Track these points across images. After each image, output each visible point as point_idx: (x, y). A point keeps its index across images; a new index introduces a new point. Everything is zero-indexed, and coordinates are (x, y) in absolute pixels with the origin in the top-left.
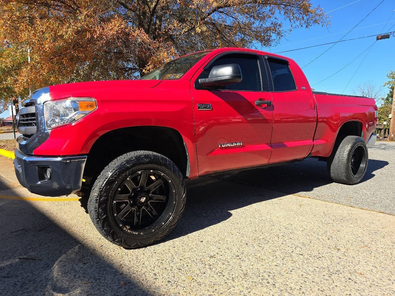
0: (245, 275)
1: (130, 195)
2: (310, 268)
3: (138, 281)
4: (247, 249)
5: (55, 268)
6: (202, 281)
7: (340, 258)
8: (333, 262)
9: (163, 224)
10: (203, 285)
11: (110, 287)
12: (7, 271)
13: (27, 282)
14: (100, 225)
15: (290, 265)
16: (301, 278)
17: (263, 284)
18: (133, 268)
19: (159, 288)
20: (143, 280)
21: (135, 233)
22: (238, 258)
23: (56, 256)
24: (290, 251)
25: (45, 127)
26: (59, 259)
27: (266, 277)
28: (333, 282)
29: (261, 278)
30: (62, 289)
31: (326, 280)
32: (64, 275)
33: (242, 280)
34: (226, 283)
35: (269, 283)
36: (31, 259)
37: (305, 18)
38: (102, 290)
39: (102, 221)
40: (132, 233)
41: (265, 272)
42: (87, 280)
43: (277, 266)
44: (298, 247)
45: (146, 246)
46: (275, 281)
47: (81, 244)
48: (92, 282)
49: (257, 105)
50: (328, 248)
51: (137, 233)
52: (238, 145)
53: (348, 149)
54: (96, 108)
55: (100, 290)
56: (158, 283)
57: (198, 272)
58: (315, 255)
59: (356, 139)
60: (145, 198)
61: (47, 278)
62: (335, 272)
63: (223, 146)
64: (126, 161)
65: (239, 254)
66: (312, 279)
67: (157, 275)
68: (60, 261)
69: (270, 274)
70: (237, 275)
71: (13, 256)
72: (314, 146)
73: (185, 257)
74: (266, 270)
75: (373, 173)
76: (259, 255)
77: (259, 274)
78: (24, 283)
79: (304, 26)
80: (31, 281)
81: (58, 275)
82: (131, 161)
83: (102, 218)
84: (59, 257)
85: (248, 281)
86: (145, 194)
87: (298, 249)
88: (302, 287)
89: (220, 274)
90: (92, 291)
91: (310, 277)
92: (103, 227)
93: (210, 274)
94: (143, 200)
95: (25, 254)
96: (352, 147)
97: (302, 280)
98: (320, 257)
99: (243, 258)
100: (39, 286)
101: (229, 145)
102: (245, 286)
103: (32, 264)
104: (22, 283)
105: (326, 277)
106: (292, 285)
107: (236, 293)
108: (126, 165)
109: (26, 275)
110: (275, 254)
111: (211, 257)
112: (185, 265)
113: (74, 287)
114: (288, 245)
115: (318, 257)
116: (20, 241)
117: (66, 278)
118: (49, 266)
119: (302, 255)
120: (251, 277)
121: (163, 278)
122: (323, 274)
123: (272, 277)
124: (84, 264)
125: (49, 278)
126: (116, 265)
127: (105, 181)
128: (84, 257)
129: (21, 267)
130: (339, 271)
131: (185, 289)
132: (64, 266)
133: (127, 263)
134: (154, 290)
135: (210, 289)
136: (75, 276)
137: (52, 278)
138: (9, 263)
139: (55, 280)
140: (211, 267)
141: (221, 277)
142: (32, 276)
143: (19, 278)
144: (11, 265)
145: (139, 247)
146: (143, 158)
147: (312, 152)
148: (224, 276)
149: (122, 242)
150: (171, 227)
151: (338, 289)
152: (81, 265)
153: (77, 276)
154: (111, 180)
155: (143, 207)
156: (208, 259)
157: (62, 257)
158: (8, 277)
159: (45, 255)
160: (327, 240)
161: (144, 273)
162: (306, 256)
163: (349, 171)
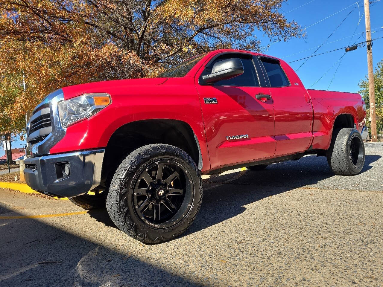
0: (280, 253)
1: (148, 189)
2: (343, 241)
3: (170, 269)
4: (272, 233)
5: (79, 268)
6: (236, 262)
7: (369, 231)
8: (363, 234)
9: (184, 216)
10: (239, 266)
11: (142, 277)
12: (28, 275)
13: (52, 282)
14: (122, 219)
15: (321, 241)
16: (337, 250)
17: (301, 258)
18: (161, 259)
19: (193, 273)
20: (175, 268)
21: (157, 226)
22: (266, 241)
23: (77, 257)
24: (317, 230)
25: (61, 125)
26: (81, 260)
27: (301, 252)
28: (372, 250)
29: (296, 254)
30: (92, 284)
31: (364, 249)
32: (90, 272)
33: (278, 258)
34: (262, 261)
35: (307, 257)
36: (51, 263)
37: (282, 32)
38: (134, 280)
39: (124, 214)
40: (155, 226)
41: (298, 249)
42: (116, 273)
43: (309, 243)
44: (323, 226)
45: (168, 241)
46: (312, 255)
47: (100, 246)
48: (122, 275)
49: (258, 99)
50: (354, 224)
51: (159, 227)
52: (244, 137)
53: (346, 140)
54: (110, 102)
55: (132, 281)
56: (192, 268)
57: (229, 256)
58: (343, 231)
59: (351, 130)
60: (163, 191)
61: (72, 276)
62: (369, 242)
63: (231, 139)
64: (143, 152)
65: (266, 238)
66: (349, 250)
67: (188, 262)
68: (83, 262)
69: (305, 250)
70: (270, 255)
71: (32, 262)
72: (313, 138)
73: (212, 245)
74: (300, 248)
75: (370, 165)
76: (286, 236)
77: (294, 251)
78: (49, 283)
79: (283, 39)
80: (55, 281)
81: (84, 273)
82: (149, 152)
83: (124, 211)
84: (81, 258)
85: (284, 258)
86: (162, 187)
87: (324, 228)
88: (341, 257)
89: (253, 255)
90: (124, 282)
91: (347, 248)
92: (125, 220)
93: (243, 257)
94: (161, 193)
95: (44, 260)
96: (349, 138)
97: (339, 251)
98: (349, 232)
99: (271, 240)
100: (66, 284)
101: (237, 138)
102: (284, 262)
103: (53, 267)
104: (47, 283)
105: (363, 247)
106: (332, 256)
107: (276, 269)
108: (144, 156)
109: (49, 277)
110: (303, 235)
111: (239, 242)
112: (215, 252)
113: (104, 281)
114: (312, 226)
115: (347, 232)
116: (36, 250)
117: (93, 275)
118: (72, 266)
119: (330, 232)
120: (286, 255)
121: (195, 264)
122: (358, 244)
123: (307, 252)
124: (109, 261)
125: (75, 276)
126: (143, 259)
127: (124, 172)
128: (107, 256)
129: (42, 270)
130: (374, 241)
131: (221, 270)
132: (88, 265)
133: (153, 256)
134: (189, 275)
135: (248, 268)
136: (102, 272)
137: (78, 276)
138: (29, 268)
139: (82, 277)
140: (242, 250)
141: (255, 257)
142: (56, 276)
143: (44, 280)
144: (31, 270)
145: (162, 242)
146: (160, 148)
147: (312, 145)
148: (258, 256)
149: (145, 236)
150: (191, 219)
151: (379, 255)
152: (105, 262)
153: (105, 272)
154: (130, 171)
155: (161, 201)
156: (236, 244)
157: (83, 258)
158: (31, 280)
159: (65, 258)
160: (350, 218)
161: (174, 262)
162: (335, 233)
163: (349, 161)
